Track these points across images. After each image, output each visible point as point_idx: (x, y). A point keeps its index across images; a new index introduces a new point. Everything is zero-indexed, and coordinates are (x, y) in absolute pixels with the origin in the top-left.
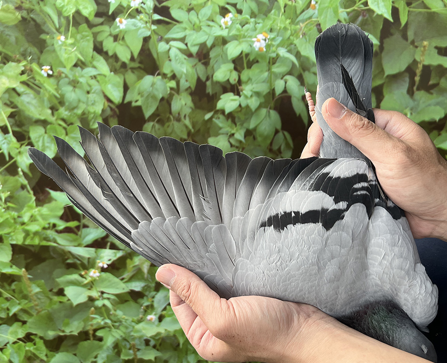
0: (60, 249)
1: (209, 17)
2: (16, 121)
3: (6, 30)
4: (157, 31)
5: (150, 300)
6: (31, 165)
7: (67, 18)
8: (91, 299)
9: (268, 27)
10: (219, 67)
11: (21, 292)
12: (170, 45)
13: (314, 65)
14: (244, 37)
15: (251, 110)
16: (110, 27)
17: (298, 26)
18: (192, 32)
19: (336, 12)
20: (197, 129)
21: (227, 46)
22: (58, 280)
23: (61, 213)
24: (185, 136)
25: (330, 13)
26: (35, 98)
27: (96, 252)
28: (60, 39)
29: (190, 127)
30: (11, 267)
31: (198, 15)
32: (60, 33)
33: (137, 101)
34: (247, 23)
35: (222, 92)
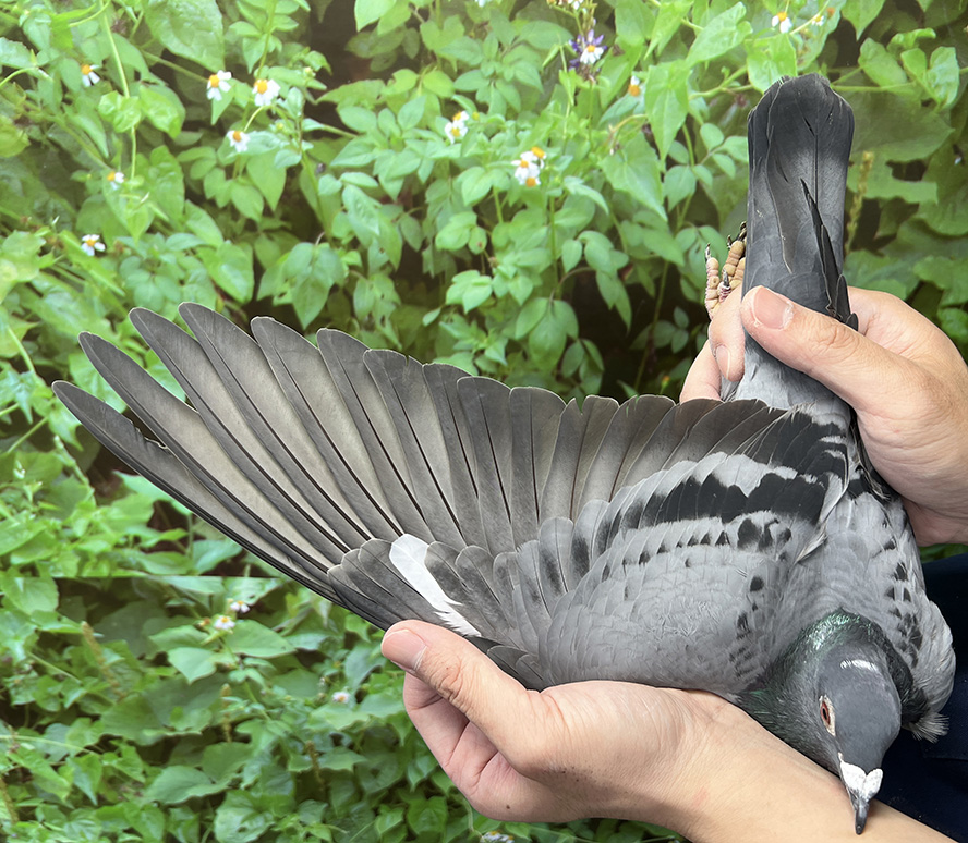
0: (152, 582)
1: (421, 121)
2: (40, 347)
4: (313, 154)
5: (337, 665)
6: (78, 429)
7: (125, 136)
8: (222, 670)
9: (544, 136)
10: (447, 222)
11: (83, 663)
12: (343, 181)
13: (641, 207)
14: (495, 158)
15: (515, 303)
16: (216, 150)
17: (605, 132)
18: (386, 153)
19: (682, 98)
20: (409, 343)
21: (460, 177)
22: (155, 638)
23: (148, 515)
25: (670, 100)
26: (75, 299)
27: (223, 584)
28: (113, 180)
29: (395, 340)
31: (396, 117)
32: (112, 166)
33: (282, 295)
34: (499, 131)
35: (455, 270)
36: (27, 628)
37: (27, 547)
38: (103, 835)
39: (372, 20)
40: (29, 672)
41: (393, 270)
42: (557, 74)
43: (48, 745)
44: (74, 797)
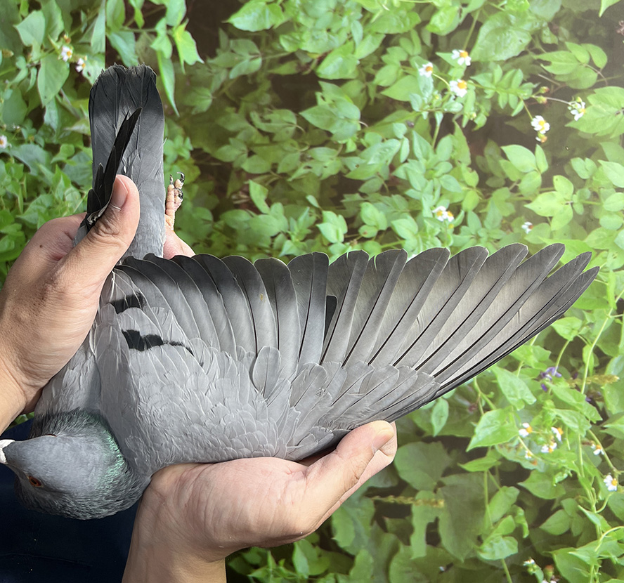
1: (445, 190)
4: (420, 119)
10: (379, 210)
16: (419, 55)
18: (423, 167)
20: (293, 186)
21: (410, 218)
24: (280, 170)
27: (99, 53)
29: (294, 176)
33: (323, 98)
34: (442, 242)
35: (347, 217)
39: (508, 156)
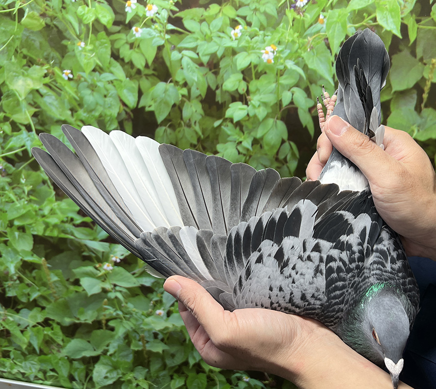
0: (77, 241)
2: (39, 121)
3: (31, 35)
5: (159, 295)
7: (87, 26)
8: (105, 291)
9: (277, 40)
11: (41, 279)
12: (183, 54)
13: (321, 78)
14: (253, 48)
15: (258, 120)
17: (306, 40)
19: (344, 26)
22: (75, 271)
23: (78, 208)
25: (338, 27)
26: (56, 100)
28: (80, 46)
30: (32, 255)
31: (209, 26)
32: (80, 39)
36: (17, 258)
37: (22, 217)
38: (40, 370)
40: (15, 281)
41: (202, 99)
42: (285, 11)
43: (20, 319)
44: (29, 348)
